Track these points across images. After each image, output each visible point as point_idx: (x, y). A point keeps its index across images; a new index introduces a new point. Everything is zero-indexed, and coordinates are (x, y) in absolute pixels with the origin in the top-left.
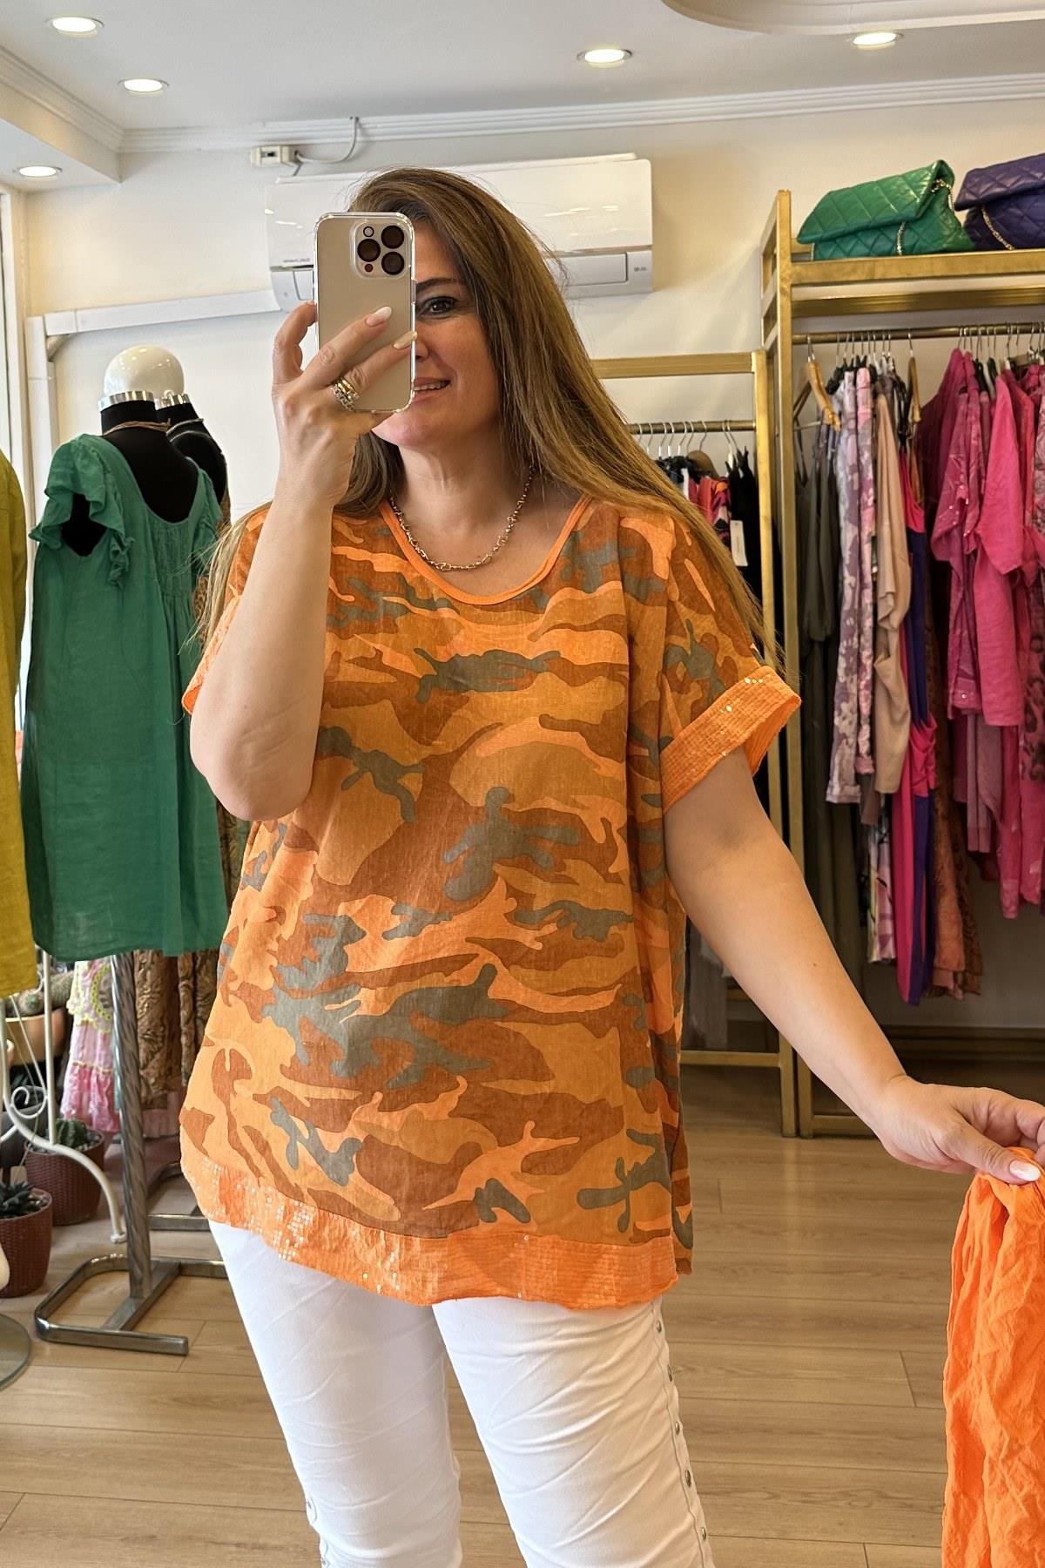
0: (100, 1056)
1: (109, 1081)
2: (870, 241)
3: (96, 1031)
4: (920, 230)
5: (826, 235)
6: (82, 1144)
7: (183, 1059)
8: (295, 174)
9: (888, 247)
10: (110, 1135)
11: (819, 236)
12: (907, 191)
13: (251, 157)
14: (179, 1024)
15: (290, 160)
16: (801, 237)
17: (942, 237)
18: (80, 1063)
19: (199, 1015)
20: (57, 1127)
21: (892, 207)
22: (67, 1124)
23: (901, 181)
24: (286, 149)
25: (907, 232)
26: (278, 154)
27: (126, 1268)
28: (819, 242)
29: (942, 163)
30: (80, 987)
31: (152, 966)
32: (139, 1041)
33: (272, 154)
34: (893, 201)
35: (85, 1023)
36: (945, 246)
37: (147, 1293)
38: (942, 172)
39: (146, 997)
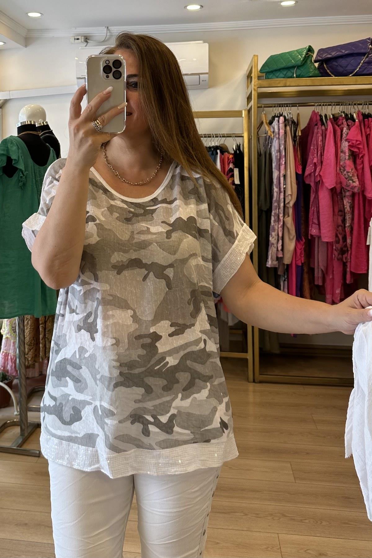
0: (12, 349)
1: (15, 358)
2: (285, 73)
3: (11, 341)
4: (302, 69)
5: (270, 70)
6: (5, 380)
7: (41, 352)
8: (86, 46)
9: (291, 75)
10: (14, 377)
11: (267, 70)
12: (298, 56)
13: (71, 40)
14: (39, 339)
15: (84, 41)
16: (261, 71)
17: (310, 72)
18: (5, 351)
19: (46, 337)
21: (293, 61)
23: (296, 52)
24: (83, 37)
25: (298, 70)
26: (80, 39)
27: (19, 424)
28: (267, 73)
29: (310, 46)
30: (5, 325)
31: (31, 319)
32: (25, 345)
33: (78, 39)
34: (293, 59)
35: (7, 338)
36: (311, 75)
37: (26, 434)
38: (310, 49)
39: (28, 330)
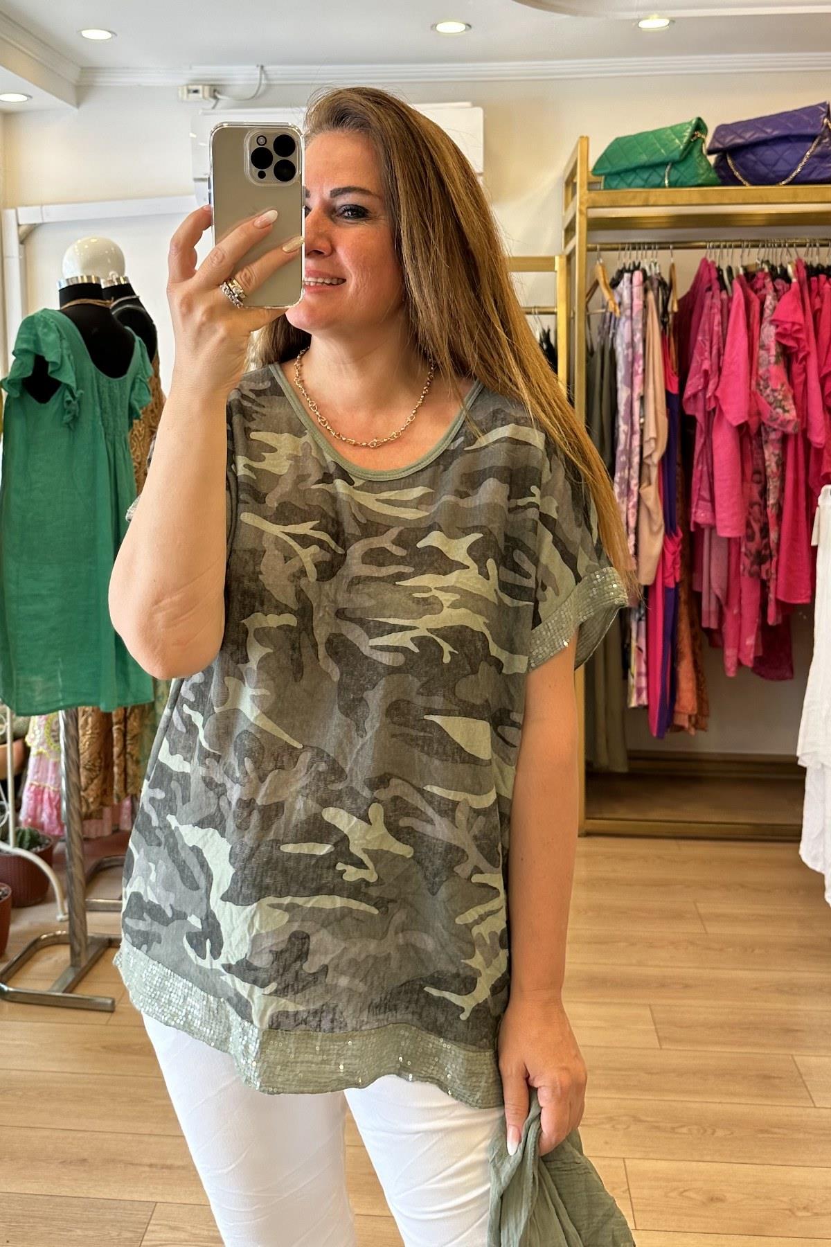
0: (51, 778)
1: (58, 797)
2: (645, 176)
3: (48, 760)
4: (682, 169)
5: (614, 170)
6: (36, 847)
7: (115, 783)
8: (214, 108)
9: (657, 180)
10: (58, 839)
11: (607, 171)
12: (674, 139)
13: (180, 95)
14: (112, 756)
15: (210, 96)
16: (596, 170)
17: (698, 175)
18: (35, 783)
19: (128, 750)
20: (16, 834)
21: (663, 151)
22: (24, 832)
24: (207, 88)
25: (672, 170)
26: (201, 91)
27: (68, 941)
28: (608, 176)
29: (699, 119)
30: (36, 728)
31: (93, 714)
32: (81, 770)
33: (196, 91)
34: (664, 146)
35: (40, 754)
36: (700, 182)
37: (84, 963)
38: (700, 126)
39: (87, 737)
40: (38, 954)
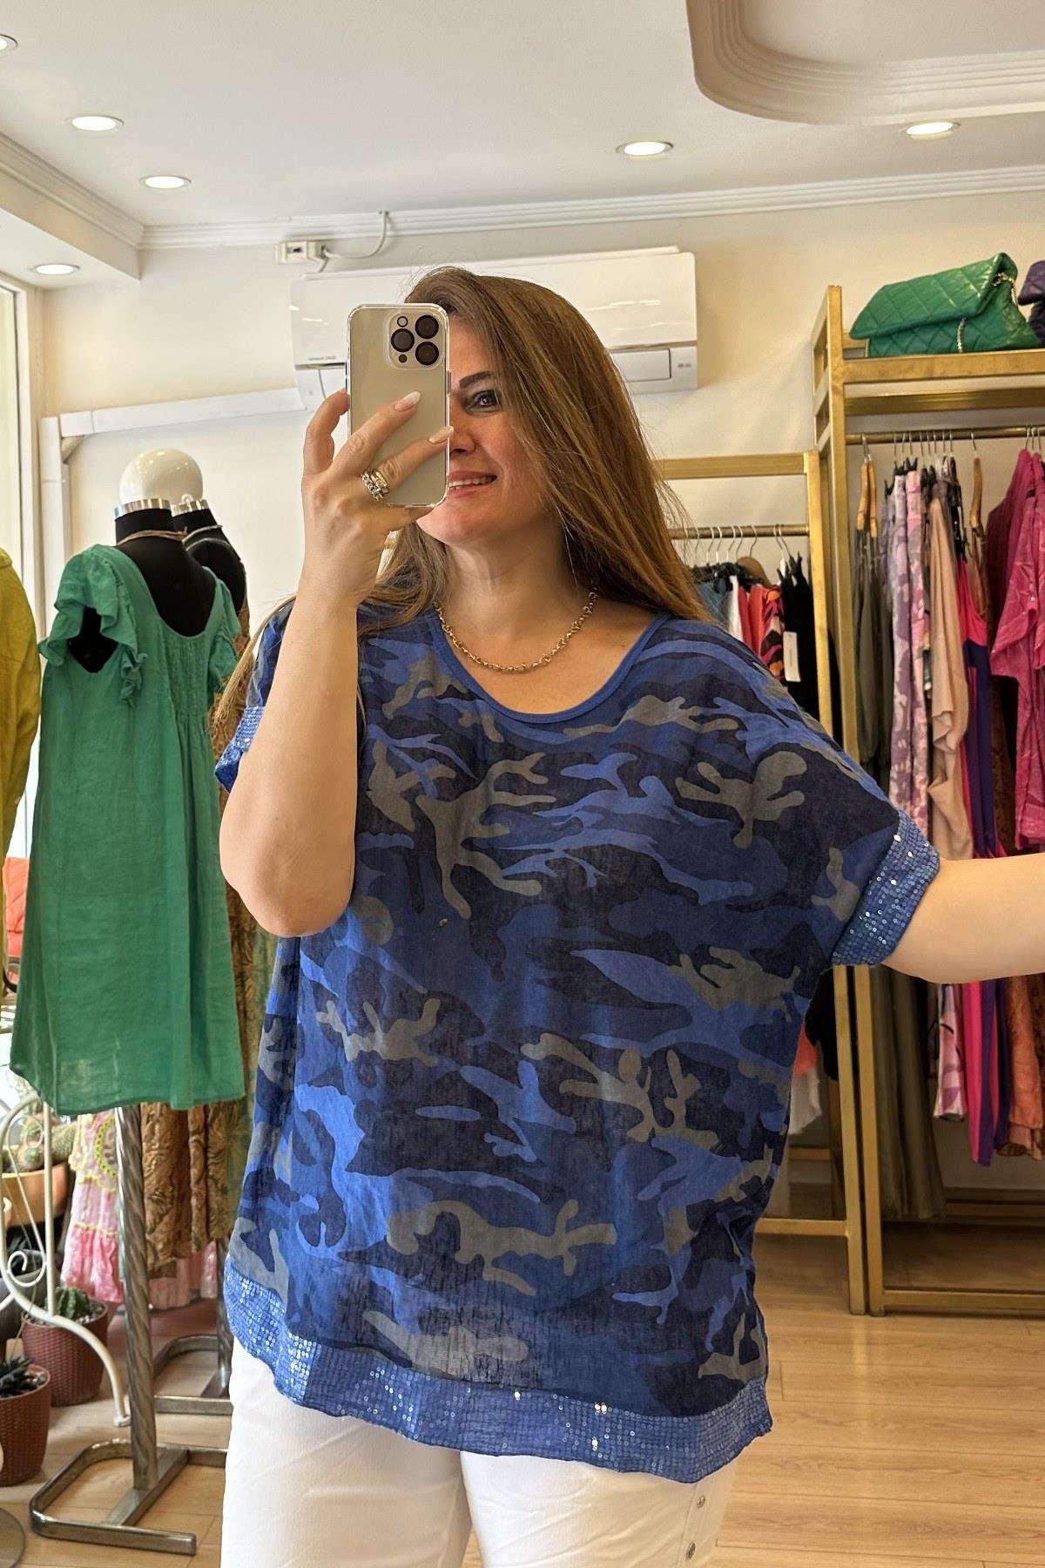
0: (104, 1216)
1: (113, 1246)
2: (928, 336)
3: (100, 1190)
4: (981, 326)
5: (882, 331)
6: (84, 1316)
7: (194, 1222)
8: (322, 270)
9: (947, 344)
10: (113, 1306)
11: (875, 332)
12: (967, 285)
13: (276, 253)
14: (189, 1183)
15: (317, 255)
16: (854, 333)
17: (1005, 334)
18: (83, 1225)
19: (211, 1174)
20: (57, 1296)
21: (951, 302)
22: (67, 1293)
23: (960, 275)
24: (312, 245)
25: (967, 328)
26: (305, 250)
27: (130, 1455)
28: (874, 338)
29: (1003, 255)
30: (83, 1142)
31: (161, 1119)
32: (146, 1201)
33: (298, 250)
34: (952, 295)
35: (89, 1181)
36: (1008, 342)
37: (151, 1486)
38: (1004, 266)
39: (154, 1153)
40: (87, 1472)
